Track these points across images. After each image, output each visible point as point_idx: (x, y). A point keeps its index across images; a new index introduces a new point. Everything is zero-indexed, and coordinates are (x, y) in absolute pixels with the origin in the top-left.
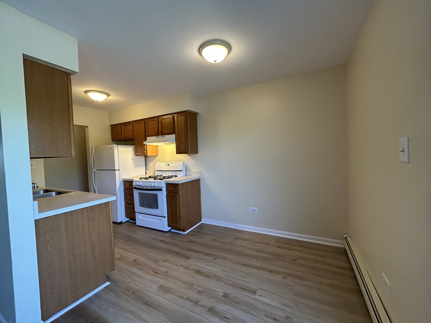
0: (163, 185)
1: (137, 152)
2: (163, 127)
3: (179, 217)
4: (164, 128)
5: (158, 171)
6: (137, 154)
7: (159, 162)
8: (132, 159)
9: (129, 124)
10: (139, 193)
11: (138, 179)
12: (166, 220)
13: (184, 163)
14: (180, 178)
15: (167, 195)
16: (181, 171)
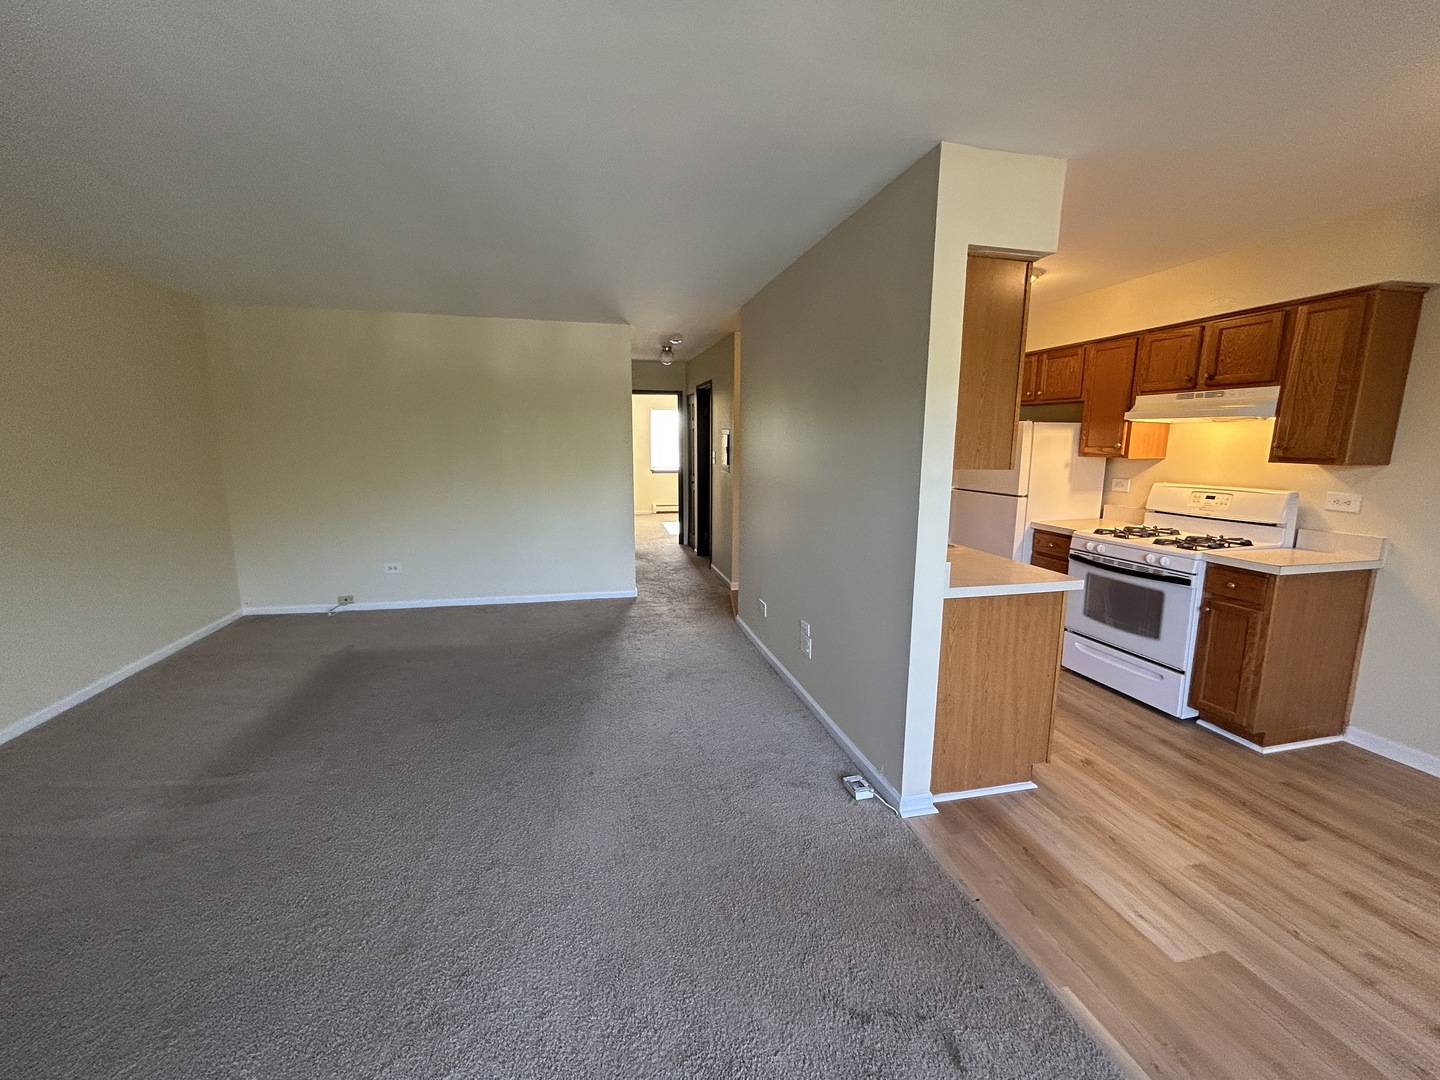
0: (1198, 568)
1: (1087, 446)
2: (1221, 358)
3: (1249, 691)
4: (1228, 361)
5: (1157, 512)
6: (1087, 450)
7: (1165, 484)
8: (1067, 465)
9: (1071, 351)
10: (1089, 575)
11: (1090, 532)
12: (1184, 683)
13: (1295, 496)
14: (1267, 553)
15: (1206, 603)
16: (1274, 525)
